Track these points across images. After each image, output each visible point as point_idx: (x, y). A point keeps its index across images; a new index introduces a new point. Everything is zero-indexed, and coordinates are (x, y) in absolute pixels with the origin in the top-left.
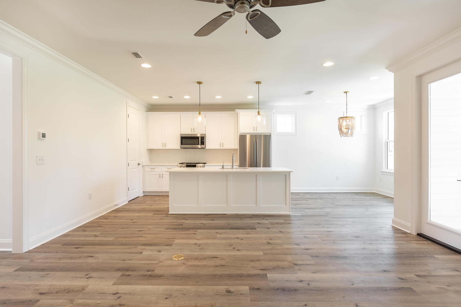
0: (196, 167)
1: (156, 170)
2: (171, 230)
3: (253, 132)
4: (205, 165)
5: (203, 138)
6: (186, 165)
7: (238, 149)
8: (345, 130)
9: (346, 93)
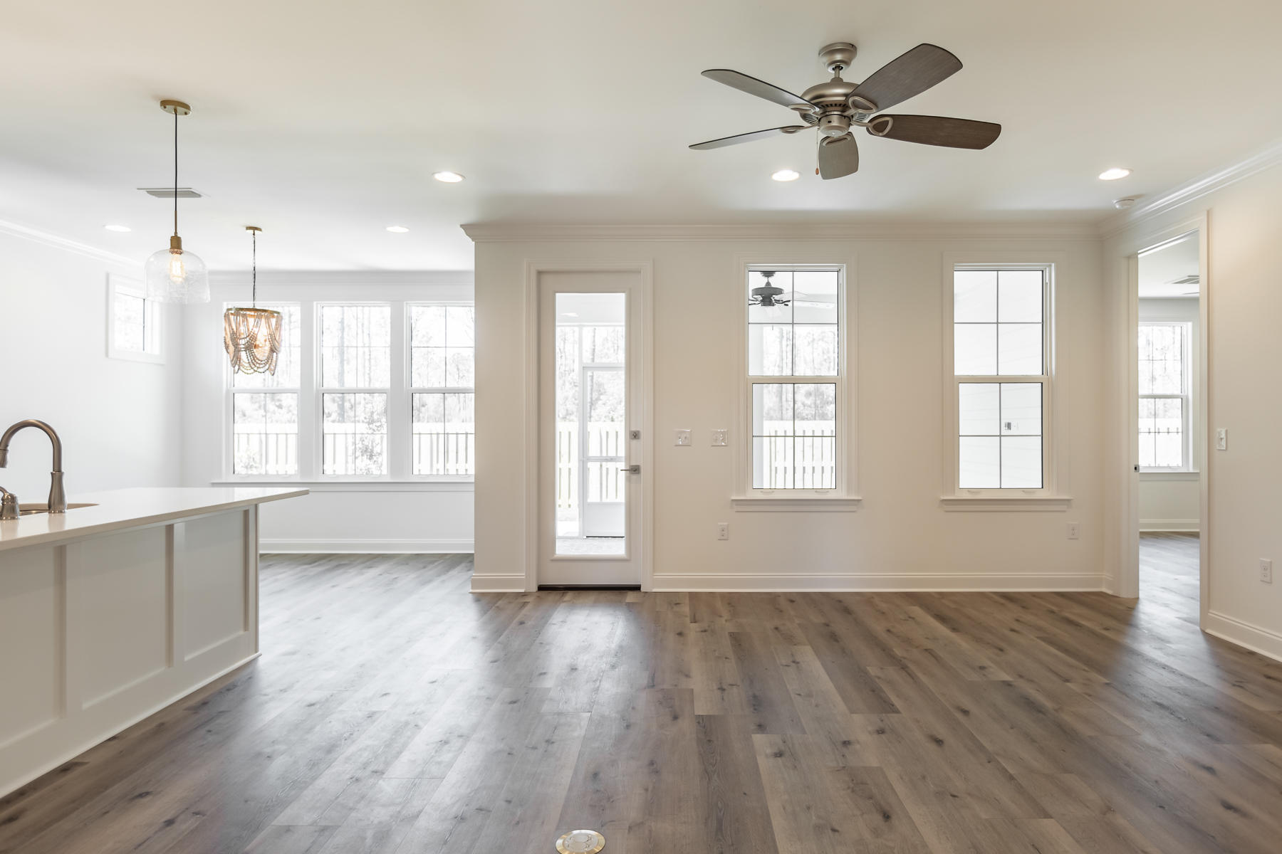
9: (252, 231)
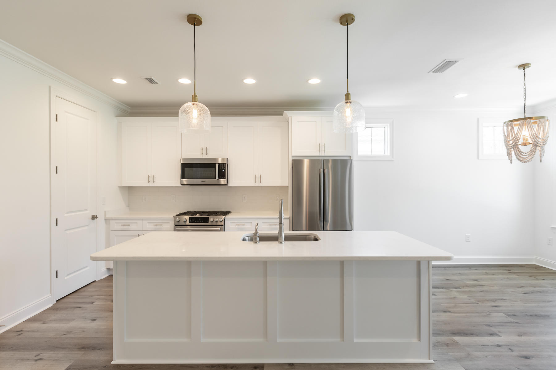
1: (133, 227)
3: (316, 154)
4: (228, 217)
5: (223, 167)
6: (190, 217)
7: (287, 187)
8: (525, 149)
9: (523, 68)
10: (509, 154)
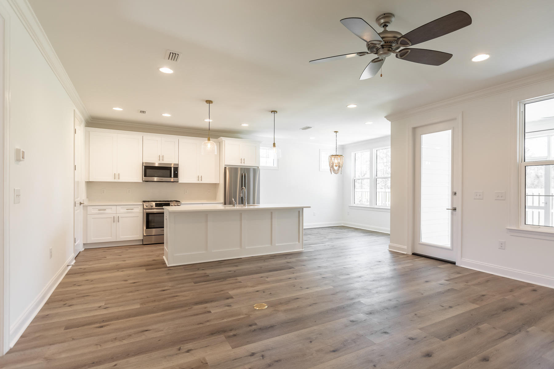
0: (170, 206)
1: (108, 211)
2: (203, 283)
4: (180, 203)
5: (176, 169)
6: (155, 203)
8: (336, 168)
9: (335, 133)
10: (330, 170)
